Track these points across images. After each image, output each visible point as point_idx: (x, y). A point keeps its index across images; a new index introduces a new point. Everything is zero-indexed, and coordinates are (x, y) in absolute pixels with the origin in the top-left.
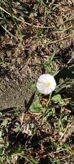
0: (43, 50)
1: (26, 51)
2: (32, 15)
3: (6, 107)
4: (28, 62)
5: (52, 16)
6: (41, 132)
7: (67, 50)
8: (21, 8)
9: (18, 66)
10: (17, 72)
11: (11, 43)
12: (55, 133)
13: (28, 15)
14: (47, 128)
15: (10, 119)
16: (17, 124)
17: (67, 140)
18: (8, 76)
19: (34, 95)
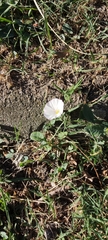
0: (71, 77)
1: (52, 71)
2: (75, 37)
3: (8, 124)
4: (50, 83)
5: (98, 46)
6: (32, 172)
7: (99, 88)
8: (67, 25)
9: (37, 83)
10: (34, 89)
11: (40, 56)
12: (48, 181)
13: (72, 36)
14: (41, 171)
15: (7, 142)
16: (12, 150)
17: (56, 195)
18: (23, 89)
19: (43, 124)
